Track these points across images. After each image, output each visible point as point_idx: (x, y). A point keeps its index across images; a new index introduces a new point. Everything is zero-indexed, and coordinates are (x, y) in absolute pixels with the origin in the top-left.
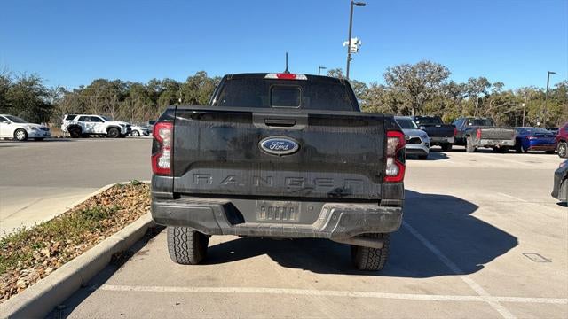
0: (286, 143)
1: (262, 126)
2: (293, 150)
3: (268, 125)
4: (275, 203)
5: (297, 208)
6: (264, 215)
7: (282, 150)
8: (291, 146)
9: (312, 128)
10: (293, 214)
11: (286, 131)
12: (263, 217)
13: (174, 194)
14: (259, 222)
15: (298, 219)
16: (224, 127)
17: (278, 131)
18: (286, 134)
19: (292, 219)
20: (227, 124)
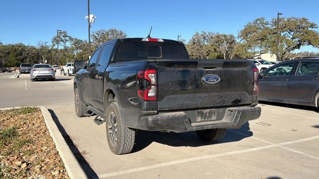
0: (215, 78)
1: (202, 69)
2: (218, 81)
3: (205, 68)
4: (205, 111)
5: (215, 112)
6: (200, 118)
7: (214, 81)
8: (218, 79)
9: (225, 69)
10: (213, 116)
11: (213, 71)
12: (199, 119)
13: (158, 111)
14: (198, 122)
15: (215, 119)
16: (183, 71)
17: (210, 71)
18: (214, 72)
19: (213, 119)
20: (185, 69)
